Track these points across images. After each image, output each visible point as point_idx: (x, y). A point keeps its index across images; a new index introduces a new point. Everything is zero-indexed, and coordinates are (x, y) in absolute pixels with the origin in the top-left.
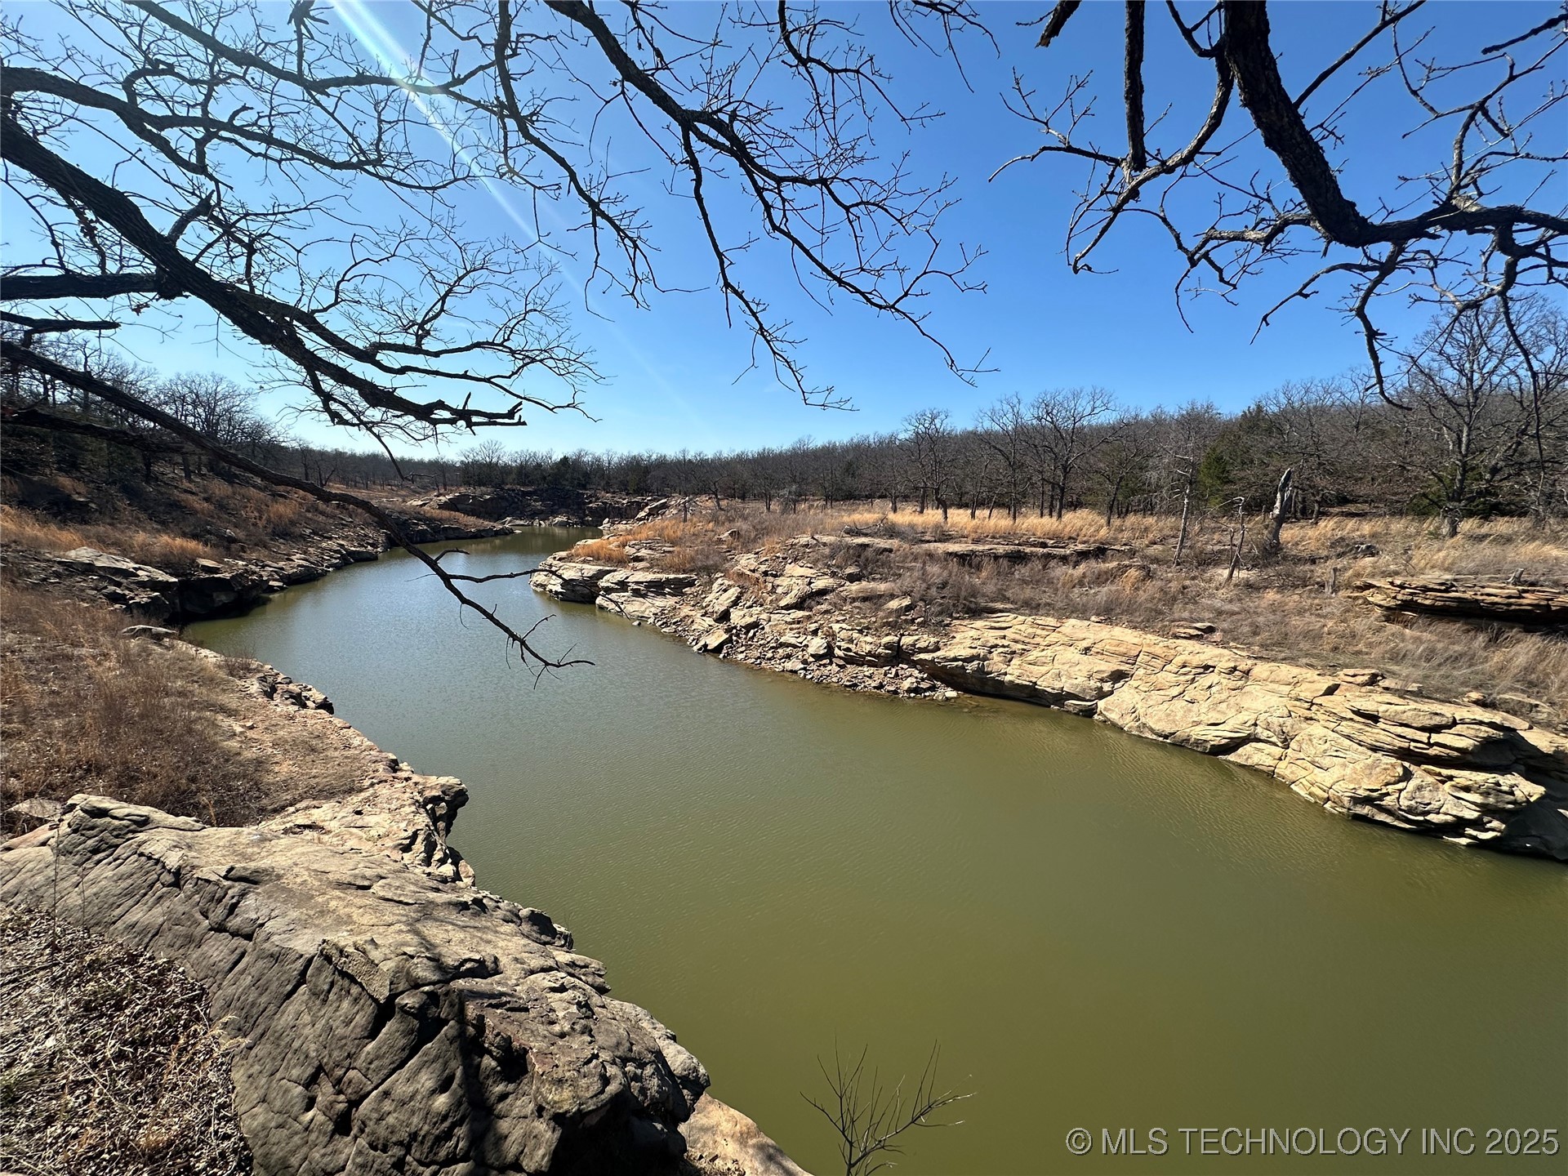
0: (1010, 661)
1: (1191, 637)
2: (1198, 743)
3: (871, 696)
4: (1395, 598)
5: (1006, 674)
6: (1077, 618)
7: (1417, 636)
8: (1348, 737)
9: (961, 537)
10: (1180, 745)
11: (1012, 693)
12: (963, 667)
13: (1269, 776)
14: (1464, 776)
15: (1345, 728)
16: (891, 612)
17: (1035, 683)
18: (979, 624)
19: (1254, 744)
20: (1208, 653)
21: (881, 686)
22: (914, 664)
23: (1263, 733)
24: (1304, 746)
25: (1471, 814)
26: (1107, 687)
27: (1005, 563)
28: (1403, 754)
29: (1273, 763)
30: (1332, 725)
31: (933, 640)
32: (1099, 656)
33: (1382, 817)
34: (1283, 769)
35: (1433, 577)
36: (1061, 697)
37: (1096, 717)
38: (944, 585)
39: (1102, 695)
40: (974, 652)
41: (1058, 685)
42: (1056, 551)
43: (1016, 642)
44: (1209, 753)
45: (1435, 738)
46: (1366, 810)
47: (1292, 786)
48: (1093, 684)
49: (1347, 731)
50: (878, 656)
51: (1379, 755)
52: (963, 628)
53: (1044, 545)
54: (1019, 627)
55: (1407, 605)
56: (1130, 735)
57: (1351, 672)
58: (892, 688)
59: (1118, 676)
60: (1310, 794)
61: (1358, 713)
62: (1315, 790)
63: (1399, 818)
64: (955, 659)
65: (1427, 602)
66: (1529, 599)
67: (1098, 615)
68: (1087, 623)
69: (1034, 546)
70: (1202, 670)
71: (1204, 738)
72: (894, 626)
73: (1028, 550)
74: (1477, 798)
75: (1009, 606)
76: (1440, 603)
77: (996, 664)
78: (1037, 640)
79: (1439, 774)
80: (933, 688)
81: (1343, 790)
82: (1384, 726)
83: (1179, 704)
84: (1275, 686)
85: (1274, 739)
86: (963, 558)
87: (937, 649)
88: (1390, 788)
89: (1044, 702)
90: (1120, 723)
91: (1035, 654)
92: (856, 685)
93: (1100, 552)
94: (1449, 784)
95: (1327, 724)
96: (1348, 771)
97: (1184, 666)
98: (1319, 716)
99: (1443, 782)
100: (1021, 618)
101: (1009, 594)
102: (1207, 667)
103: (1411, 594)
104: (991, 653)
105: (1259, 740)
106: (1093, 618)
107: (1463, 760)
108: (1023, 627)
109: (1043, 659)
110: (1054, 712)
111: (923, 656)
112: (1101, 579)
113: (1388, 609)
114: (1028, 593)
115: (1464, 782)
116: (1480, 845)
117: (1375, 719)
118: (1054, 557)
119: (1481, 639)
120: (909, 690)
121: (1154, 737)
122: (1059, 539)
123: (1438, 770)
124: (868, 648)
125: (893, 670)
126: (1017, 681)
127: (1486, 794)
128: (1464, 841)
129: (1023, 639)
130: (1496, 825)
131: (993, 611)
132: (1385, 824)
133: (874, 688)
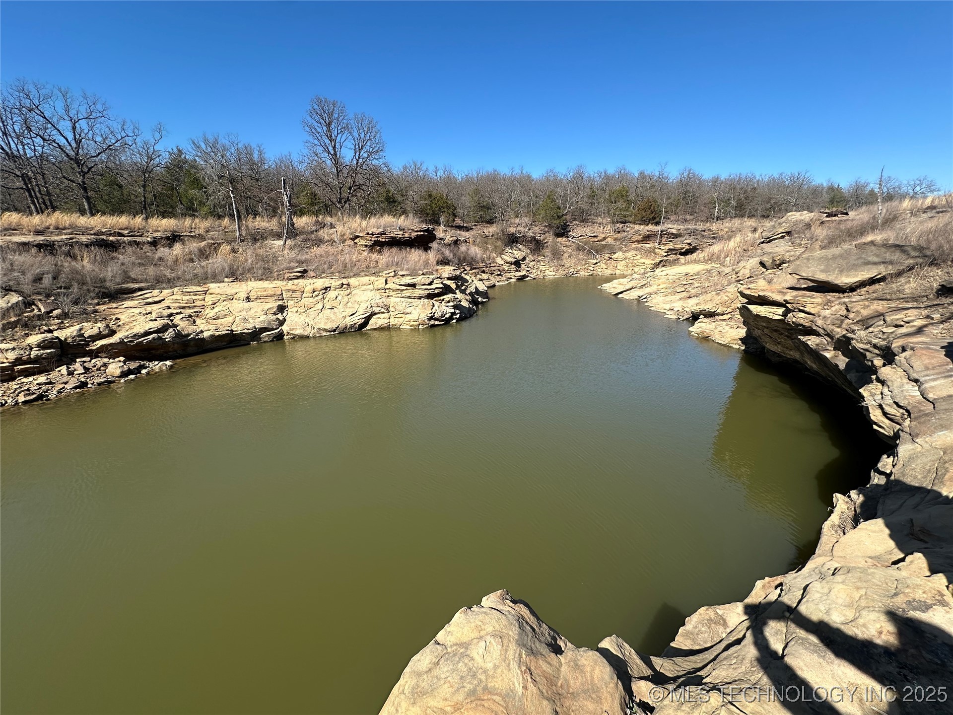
0: (194, 322)
1: (298, 278)
2: (351, 327)
4: (371, 240)
5: (202, 332)
6: (213, 282)
8: (409, 297)
10: (342, 332)
11: (214, 346)
12: (160, 338)
13: (387, 328)
14: (447, 297)
17: (232, 331)
18: (127, 303)
19: (374, 317)
20: (320, 283)
21: (82, 384)
22: (94, 354)
23: (377, 310)
24: (396, 308)
25: (453, 311)
26: (280, 316)
27: (99, 249)
29: (388, 321)
30: (399, 295)
31: (99, 325)
32: (258, 300)
33: (437, 323)
34: (393, 321)
35: (379, 229)
36: (256, 334)
37: (285, 337)
39: (282, 322)
40: (156, 324)
41: (250, 326)
43: (184, 308)
44: (358, 330)
45: (433, 286)
46: (432, 322)
47: (401, 327)
48: (272, 317)
49: (408, 295)
50: (37, 360)
51: (422, 300)
52: (117, 311)
53: (122, 235)
54: (172, 297)
55: (377, 243)
56: (314, 337)
58: (99, 381)
59: (282, 309)
60: (411, 326)
61: (405, 286)
62: (412, 323)
63: (440, 321)
64: (147, 333)
65: (383, 240)
67: (227, 277)
68: (225, 284)
69: (112, 235)
70: (324, 291)
71: (353, 323)
73: (111, 239)
74: (451, 304)
75: (143, 285)
76: (387, 240)
77: (184, 326)
78: (199, 303)
79: (440, 300)
81: (422, 318)
82: (419, 288)
83: (327, 312)
84: (365, 287)
85: (383, 310)
86: (42, 247)
87: (112, 333)
88: (434, 311)
89: (243, 342)
90: (306, 334)
91: (209, 312)
93: (178, 237)
94: (443, 302)
95: (397, 295)
96: (418, 310)
97: (314, 292)
98: (391, 294)
99: (441, 303)
100: (166, 291)
101: (133, 275)
102: (326, 289)
103: (377, 237)
104: (172, 321)
105: (375, 314)
106: (226, 280)
107: (443, 292)
108: (176, 297)
109: (221, 314)
111: (100, 343)
112: (204, 254)
113: (370, 246)
115: (447, 299)
116: (458, 320)
117: (413, 286)
118: (141, 243)
121: (329, 333)
122: (130, 230)
123: (439, 298)
125: (77, 366)
126: (217, 334)
127: (453, 301)
128: (454, 321)
129: (187, 305)
130: (458, 311)
131: (134, 291)
132: (438, 325)
133: (75, 388)
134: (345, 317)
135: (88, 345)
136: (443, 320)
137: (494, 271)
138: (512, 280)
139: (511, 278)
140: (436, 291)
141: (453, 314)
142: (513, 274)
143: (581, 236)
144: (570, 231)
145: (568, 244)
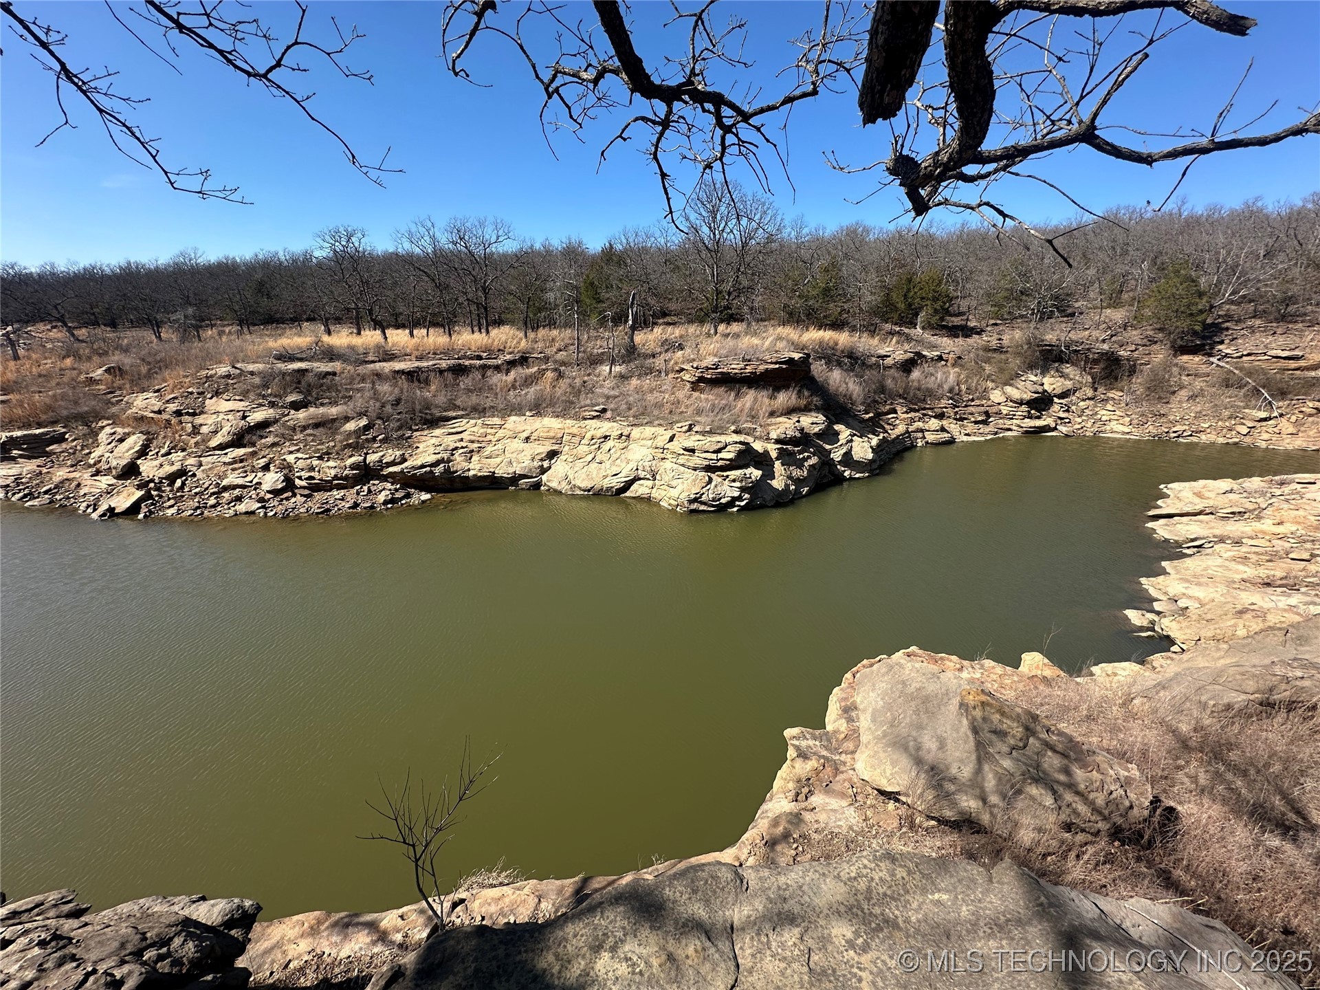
0: (470, 458)
1: (593, 418)
2: (608, 489)
3: (348, 517)
4: (694, 375)
5: (469, 470)
6: (516, 415)
7: (708, 397)
8: (683, 465)
9: (404, 356)
10: (597, 494)
11: (478, 484)
12: (431, 472)
13: (648, 500)
14: (734, 474)
15: (682, 460)
16: (350, 434)
17: (494, 473)
18: (437, 432)
19: (638, 482)
20: (605, 427)
21: (356, 505)
22: (384, 478)
23: (642, 474)
24: (663, 476)
25: (736, 494)
26: (546, 464)
27: (449, 376)
28: (709, 469)
29: (649, 491)
30: (674, 460)
31: (398, 453)
32: (537, 442)
33: (702, 508)
34: (655, 494)
35: (710, 361)
36: (515, 479)
37: (542, 488)
38: (398, 402)
39: (543, 471)
40: (439, 456)
41: (511, 470)
42: (490, 362)
43: (472, 442)
44: (615, 495)
45: (720, 455)
46: (695, 506)
47: (660, 503)
48: (536, 464)
49: (682, 462)
50: (346, 478)
51: (697, 472)
52: (424, 438)
53: (479, 358)
54: (473, 429)
55: (701, 379)
56: (566, 495)
57: (679, 425)
58: (369, 504)
59: (552, 455)
60: (669, 505)
61: (685, 449)
62: (671, 501)
63: (709, 506)
64: (423, 466)
65: (709, 376)
66: (749, 369)
67: (531, 410)
68: (524, 418)
69: (471, 359)
70: (603, 440)
71: (611, 485)
72: (356, 447)
73: (467, 363)
74: (738, 484)
75: (460, 413)
76: (714, 376)
77: (459, 464)
78: (489, 437)
79: (723, 476)
80: (408, 496)
81: (684, 497)
82: (698, 455)
83: (594, 465)
84: (644, 442)
85: (648, 476)
86: (411, 375)
87: (404, 460)
88: (704, 490)
89: (503, 486)
90: (559, 488)
91: (489, 450)
92: (328, 510)
93: (523, 360)
94: (727, 480)
95: (672, 460)
96: (685, 485)
97: (593, 439)
98: (669, 456)
99: (725, 480)
100: (472, 422)
101: (458, 402)
102: (606, 437)
103: (702, 372)
104: (453, 455)
105: (640, 479)
106: (528, 413)
107: (733, 465)
108: (475, 429)
109: (497, 452)
110: (513, 492)
111: (391, 469)
112: (529, 381)
113: (692, 383)
114: (474, 399)
115: (732, 477)
116: (742, 509)
117: (693, 451)
118: (490, 367)
119: (733, 394)
120: (385, 502)
121: (582, 493)
122: (491, 352)
123: (722, 473)
124: (333, 472)
125: (365, 488)
126: (479, 474)
127: (742, 481)
128: (735, 509)
129: (477, 439)
130: (747, 496)
131: (448, 419)
132: (704, 511)
133: (349, 508)
134: (605, 477)
135: (382, 470)
136: (713, 506)
137: (972, 414)
138: (1009, 433)
139: (1010, 430)
140: (720, 463)
141: (734, 499)
142: (1018, 422)
143: (1249, 355)
144: (1222, 342)
145: (1204, 369)
